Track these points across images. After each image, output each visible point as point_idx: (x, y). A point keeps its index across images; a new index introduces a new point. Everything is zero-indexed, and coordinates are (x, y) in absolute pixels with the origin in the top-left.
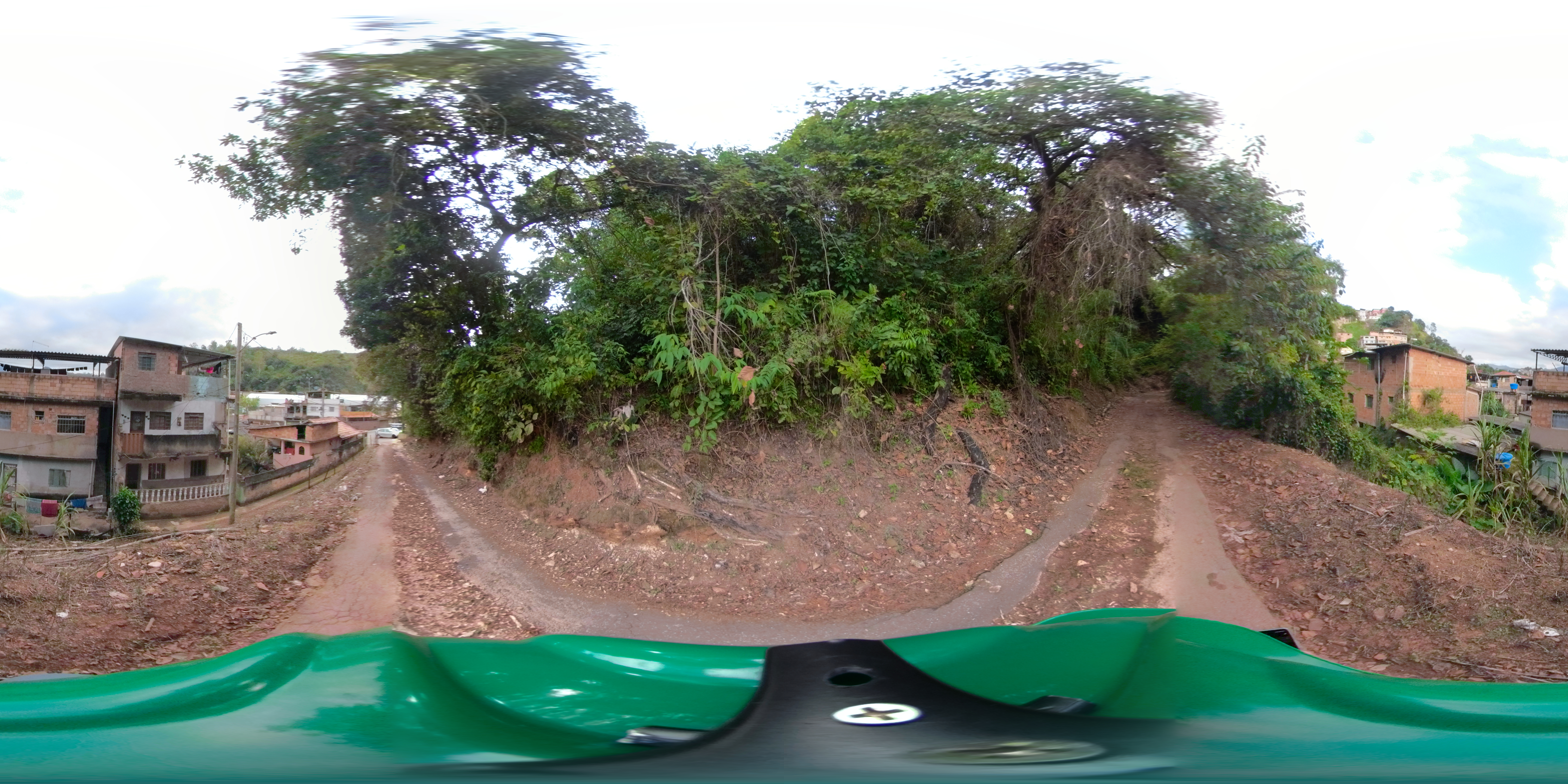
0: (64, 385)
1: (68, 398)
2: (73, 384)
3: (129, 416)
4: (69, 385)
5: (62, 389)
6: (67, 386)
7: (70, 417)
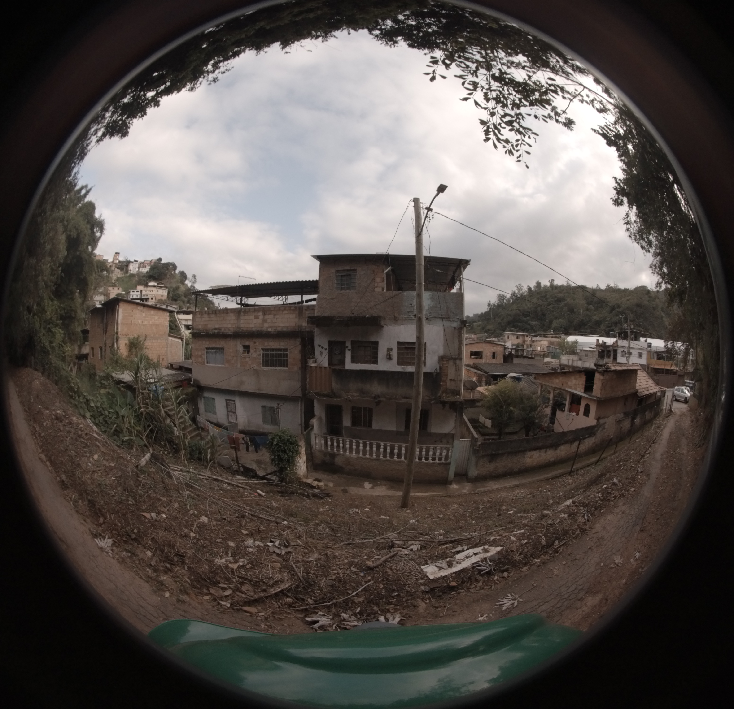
0: (267, 317)
1: (270, 330)
2: (275, 315)
3: (326, 346)
4: (271, 316)
5: (264, 321)
6: (269, 317)
7: (273, 350)
